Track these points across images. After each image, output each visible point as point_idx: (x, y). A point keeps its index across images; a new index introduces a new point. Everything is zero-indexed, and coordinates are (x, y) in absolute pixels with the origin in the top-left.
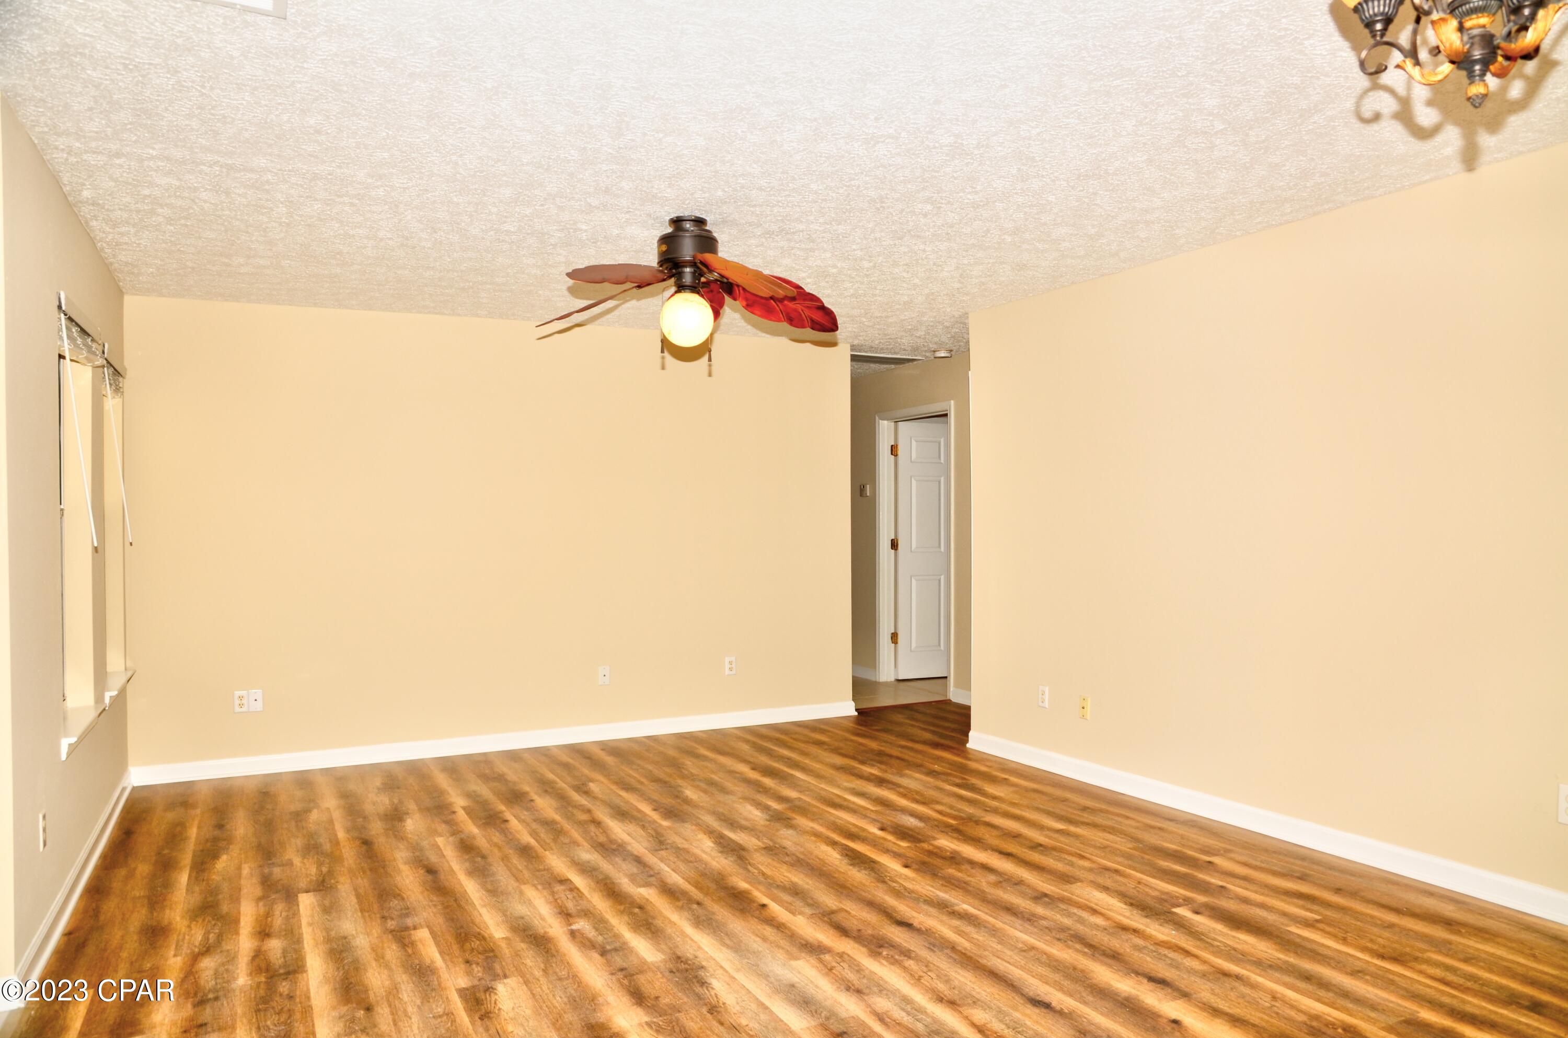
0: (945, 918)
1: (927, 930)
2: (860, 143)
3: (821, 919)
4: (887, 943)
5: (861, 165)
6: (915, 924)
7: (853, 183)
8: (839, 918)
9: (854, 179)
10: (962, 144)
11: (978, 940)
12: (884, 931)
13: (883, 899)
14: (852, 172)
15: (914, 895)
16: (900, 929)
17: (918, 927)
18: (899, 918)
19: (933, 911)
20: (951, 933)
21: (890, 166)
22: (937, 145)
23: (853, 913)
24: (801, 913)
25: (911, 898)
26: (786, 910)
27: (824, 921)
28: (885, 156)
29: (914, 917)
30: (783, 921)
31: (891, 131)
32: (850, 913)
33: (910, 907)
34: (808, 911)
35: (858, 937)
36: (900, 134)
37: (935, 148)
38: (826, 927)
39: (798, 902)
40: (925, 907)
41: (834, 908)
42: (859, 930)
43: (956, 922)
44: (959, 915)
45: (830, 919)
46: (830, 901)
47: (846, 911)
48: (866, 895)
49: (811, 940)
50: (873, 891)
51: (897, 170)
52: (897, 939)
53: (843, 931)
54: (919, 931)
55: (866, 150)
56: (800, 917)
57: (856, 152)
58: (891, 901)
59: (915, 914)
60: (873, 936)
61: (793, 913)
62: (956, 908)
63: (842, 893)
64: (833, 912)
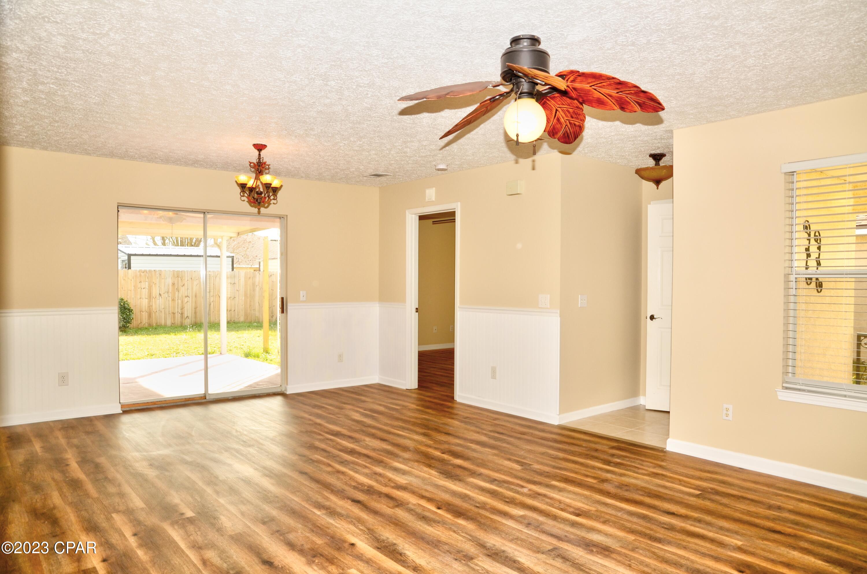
0: (333, 506)
1: (344, 499)
2: (377, 84)
3: (403, 502)
4: (365, 492)
5: (379, 72)
6: (350, 501)
7: (386, 61)
8: (391, 503)
9: (385, 63)
10: (323, 80)
11: (319, 495)
12: (367, 497)
13: (368, 516)
14: (385, 68)
15: (349, 520)
16: (358, 499)
17: (348, 500)
18: (359, 505)
19: (339, 510)
20: (332, 498)
21: (361, 71)
22: (336, 81)
23: (385, 506)
24: (414, 505)
25: (352, 518)
26: (424, 506)
27: (400, 501)
28: (364, 77)
29: (350, 506)
30: (422, 500)
31: (361, 89)
32: (387, 506)
33: (352, 512)
34: (412, 507)
35: (380, 494)
36: (356, 87)
37: (337, 80)
38: (397, 498)
39: (420, 512)
40: (343, 512)
41: (397, 509)
42: (380, 497)
43: (327, 503)
44: (324, 508)
45: (397, 502)
46: (401, 513)
47: (389, 507)
48: (379, 519)
49: (403, 491)
50: (376, 522)
51: (357, 68)
52: (360, 494)
53: (388, 496)
54: (348, 498)
55: (374, 81)
56: (415, 503)
57: (380, 80)
58: (364, 515)
59: (349, 507)
60: (373, 495)
61: (419, 504)
62: (324, 512)
63: (395, 519)
64: (397, 506)
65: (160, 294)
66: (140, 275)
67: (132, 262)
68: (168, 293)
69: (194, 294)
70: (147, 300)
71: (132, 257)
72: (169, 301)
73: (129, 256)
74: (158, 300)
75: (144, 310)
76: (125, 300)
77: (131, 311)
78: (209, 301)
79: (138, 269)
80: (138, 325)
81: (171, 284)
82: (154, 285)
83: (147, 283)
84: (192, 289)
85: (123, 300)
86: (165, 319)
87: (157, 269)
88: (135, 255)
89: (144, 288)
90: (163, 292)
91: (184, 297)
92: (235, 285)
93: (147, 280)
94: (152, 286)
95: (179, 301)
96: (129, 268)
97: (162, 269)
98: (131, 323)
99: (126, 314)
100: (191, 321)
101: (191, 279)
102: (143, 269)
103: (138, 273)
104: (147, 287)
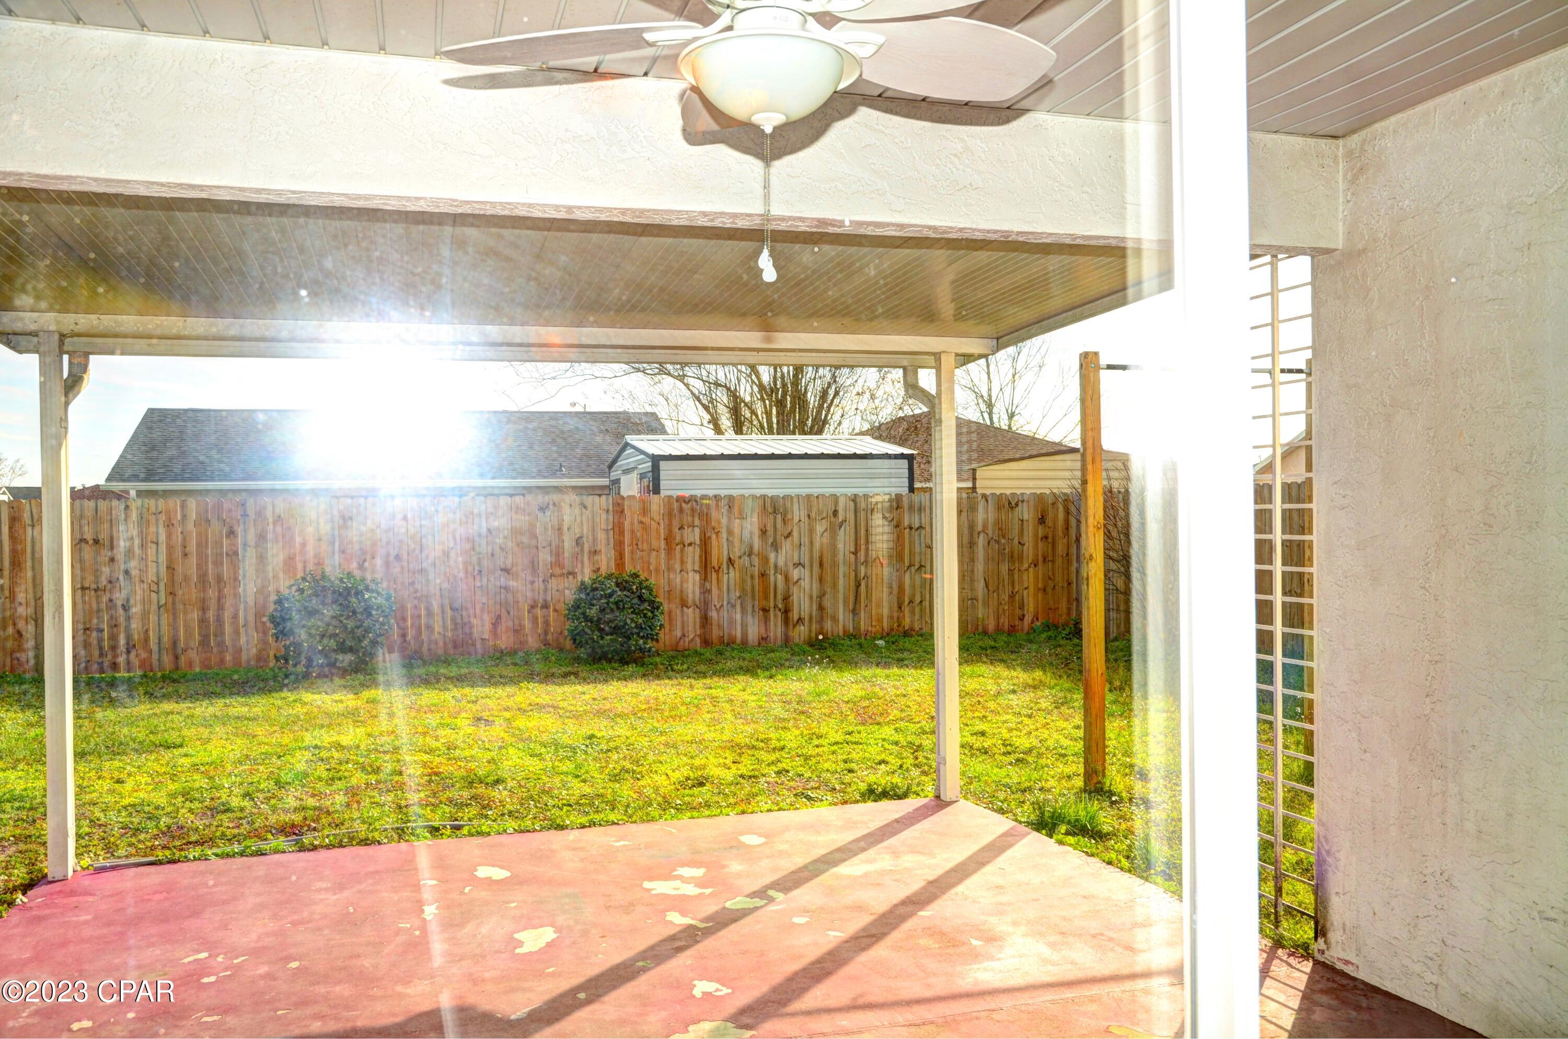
65: (730, 559)
66: (681, 510)
67: (663, 475)
68: (749, 555)
69: (816, 555)
70: (697, 577)
71: (663, 465)
72: (752, 577)
73: (656, 460)
74: (726, 576)
75: (690, 602)
76: (642, 577)
77: (658, 608)
78: (856, 576)
79: (675, 494)
80: (677, 643)
81: (757, 532)
82: (714, 536)
83: (697, 530)
84: (811, 543)
85: (638, 576)
86: (744, 626)
87: (723, 493)
88: (671, 458)
89: (690, 544)
90: (738, 554)
91: (791, 567)
92: (923, 532)
93: (697, 522)
94: (710, 538)
95: (779, 577)
96: (657, 490)
97: (734, 493)
98: (657, 641)
99: (645, 616)
100: (810, 631)
101: (809, 516)
102: (687, 494)
103: (676, 505)
104: (698, 542)
